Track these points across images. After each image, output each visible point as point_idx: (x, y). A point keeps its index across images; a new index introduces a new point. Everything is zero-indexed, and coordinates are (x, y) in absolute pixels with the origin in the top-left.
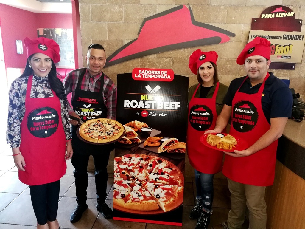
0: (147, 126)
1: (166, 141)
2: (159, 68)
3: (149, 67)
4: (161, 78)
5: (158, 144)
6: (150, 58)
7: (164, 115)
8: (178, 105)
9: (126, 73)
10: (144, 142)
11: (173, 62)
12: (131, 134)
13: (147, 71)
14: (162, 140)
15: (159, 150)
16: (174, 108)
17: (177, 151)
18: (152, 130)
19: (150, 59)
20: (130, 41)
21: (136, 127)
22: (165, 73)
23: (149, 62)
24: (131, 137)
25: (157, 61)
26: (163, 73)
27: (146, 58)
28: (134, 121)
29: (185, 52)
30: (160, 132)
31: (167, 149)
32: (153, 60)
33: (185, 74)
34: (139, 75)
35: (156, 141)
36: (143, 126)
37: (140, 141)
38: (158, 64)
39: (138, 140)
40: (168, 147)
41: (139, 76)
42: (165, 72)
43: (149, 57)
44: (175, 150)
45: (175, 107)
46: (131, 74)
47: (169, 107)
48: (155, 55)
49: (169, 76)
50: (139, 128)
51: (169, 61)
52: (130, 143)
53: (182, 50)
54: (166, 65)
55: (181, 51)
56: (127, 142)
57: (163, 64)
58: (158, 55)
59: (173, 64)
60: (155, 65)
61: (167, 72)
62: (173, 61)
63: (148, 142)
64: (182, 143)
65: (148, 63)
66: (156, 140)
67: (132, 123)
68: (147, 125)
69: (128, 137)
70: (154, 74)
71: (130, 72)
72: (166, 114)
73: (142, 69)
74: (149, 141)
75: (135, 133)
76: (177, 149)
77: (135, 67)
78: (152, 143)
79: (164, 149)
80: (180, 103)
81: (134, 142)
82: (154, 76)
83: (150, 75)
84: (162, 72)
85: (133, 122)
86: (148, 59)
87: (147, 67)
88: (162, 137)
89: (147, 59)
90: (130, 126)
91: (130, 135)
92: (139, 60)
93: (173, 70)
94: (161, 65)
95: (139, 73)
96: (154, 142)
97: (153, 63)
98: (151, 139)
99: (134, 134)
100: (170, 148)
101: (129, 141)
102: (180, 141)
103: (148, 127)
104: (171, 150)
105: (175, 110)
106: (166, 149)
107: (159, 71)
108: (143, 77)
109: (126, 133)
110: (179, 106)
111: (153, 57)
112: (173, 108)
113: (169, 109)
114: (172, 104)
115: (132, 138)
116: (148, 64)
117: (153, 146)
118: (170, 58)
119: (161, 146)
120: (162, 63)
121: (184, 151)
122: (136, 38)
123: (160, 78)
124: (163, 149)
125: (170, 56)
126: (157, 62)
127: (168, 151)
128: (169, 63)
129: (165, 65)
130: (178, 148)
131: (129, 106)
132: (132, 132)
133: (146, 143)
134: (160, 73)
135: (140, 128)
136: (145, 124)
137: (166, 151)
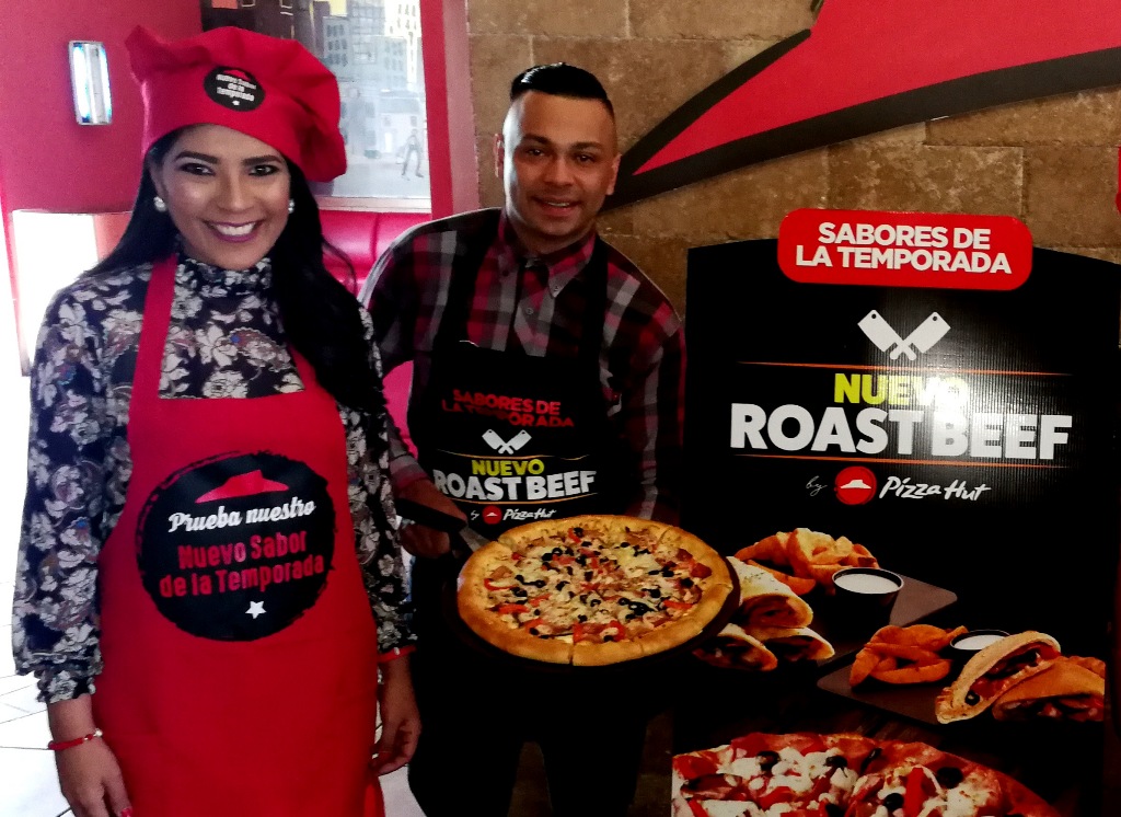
0: (869, 562)
1: (987, 648)
2: (946, 209)
3: (879, 201)
4: (954, 269)
5: (939, 669)
6: (890, 149)
7: (974, 496)
8: (1054, 430)
9: (743, 239)
10: (852, 658)
11: (1028, 175)
12: (773, 608)
13: (870, 227)
14: (963, 645)
15: (944, 706)
16: (1035, 448)
17: (1053, 713)
18: (899, 583)
19: (890, 156)
20: (763, 45)
21: (804, 564)
22: (978, 239)
23: (879, 174)
24: (771, 630)
25: (929, 164)
26: (963, 238)
27: (862, 146)
28: (790, 528)
29: (1096, 111)
30: (946, 597)
31: (993, 699)
32: (902, 160)
33: (1102, 245)
34: (822, 250)
35: (928, 654)
36: (843, 562)
37: (829, 651)
38: (934, 187)
39: (820, 645)
40: (999, 688)
41: (822, 257)
42: (978, 232)
43: (882, 144)
44: (1041, 703)
45: (1036, 443)
46: (773, 243)
47: (1002, 442)
48: (919, 134)
49: (1001, 257)
50: (820, 574)
51: (1000, 167)
52: (767, 668)
53: (1083, 100)
54: (986, 192)
55: (1076, 104)
56: (749, 659)
57: (964, 183)
58: (936, 130)
59: (1025, 188)
60: (919, 190)
61: (988, 232)
62: (1026, 164)
63: (877, 659)
64: (1083, 664)
65: (877, 182)
66: (927, 646)
67: (777, 543)
68: (870, 556)
69: (757, 631)
70: (910, 244)
71: (767, 231)
72: (983, 488)
73: (837, 218)
74: (881, 654)
75: (795, 601)
76: (1055, 701)
77: (799, 203)
78: (902, 662)
79: (972, 698)
80: (1066, 421)
81: (794, 660)
82: (912, 258)
83: (889, 252)
84: (958, 232)
85: (782, 537)
86: (874, 153)
87: (868, 203)
88: (960, 629)
89: (869, 152)
90: (766, 561)
91: (771, 614)
92: (823, 159)
93: (1030, 221)
94: (952, 192)
95: (822, 239)
96: (915, 658)
97: (909, 176)
98: (896, 641)
99: (791, 611)
100: (1011, 695)
101: (761, 652)
102: (1067, 651)
103: (877, 566)
104: (1014, 706)
105: (1038, 460)
106: (987, 697)
107: (944, 230)
108: (846, 264)
109: (746, 602)
110: (1063, 438)
111: (905, 142)
112: (1030, 453)
113: (1003, 459)
114: (1023, 428)
115: (782, 634)
116: (876, 187)
117: (909, 681)
118: (1006, 151)
119: (957, 684)
120: (959, 178)
121: (1093, 712)
122: (799, 28)
123: (946, 268)
124: (967, 701)
125: (1010, 134)
126: (932, 175)
127: (996, 714)
128: (1004, 178)
129: (977, 190)
130: (1060, 693)
131: (758, 443)
132: (782, 599)
133: (863, 662)
134: (945, 241)
135: (828, 574)
136: (859, 551)
137: (988, 711)
